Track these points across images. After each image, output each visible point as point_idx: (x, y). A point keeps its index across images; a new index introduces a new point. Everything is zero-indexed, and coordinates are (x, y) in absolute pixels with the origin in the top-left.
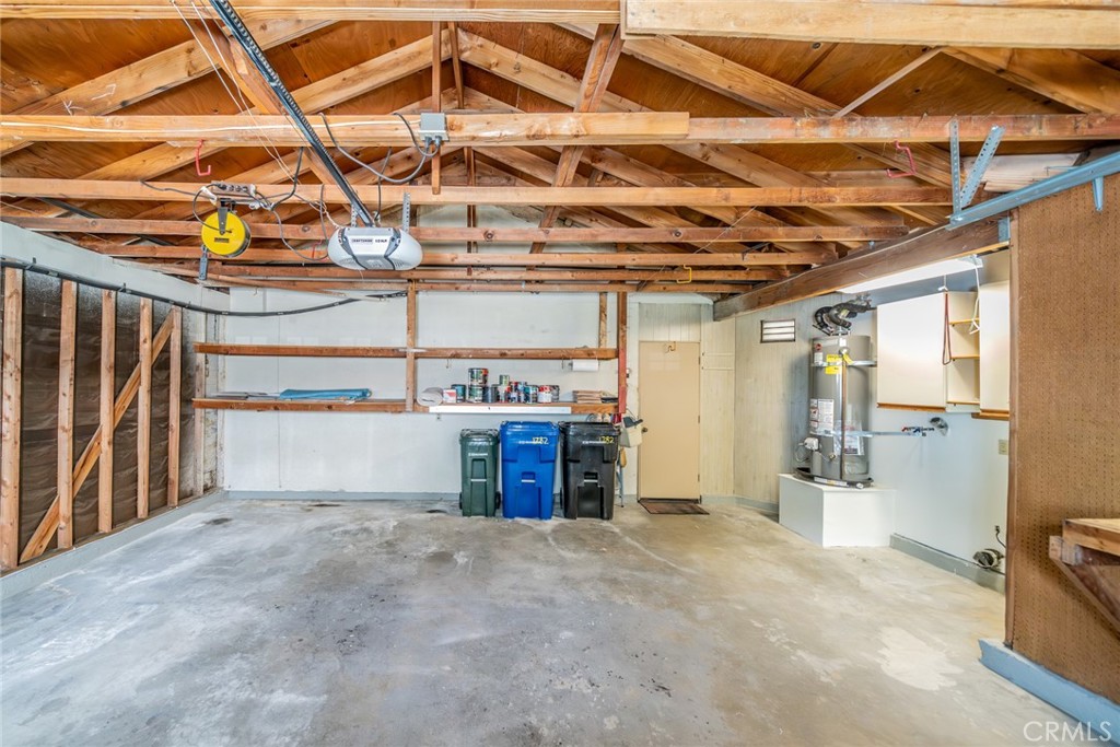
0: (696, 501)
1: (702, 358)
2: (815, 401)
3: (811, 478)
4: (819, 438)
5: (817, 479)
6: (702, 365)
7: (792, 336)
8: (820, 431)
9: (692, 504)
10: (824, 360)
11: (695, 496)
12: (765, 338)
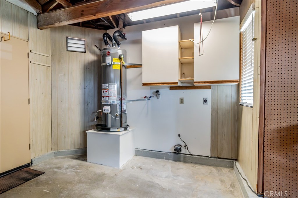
0: (28, 165)
1: (30, 53)
2: (107, 85)
3: (108, 130)
4: (110, 105)
5: (112, 130)
6: (30, 59)
7: (83, 50)
8: (110, 102)
9: (26, 169)
10: (112, 60)
11: (27, 161)
12: (69, 49)
